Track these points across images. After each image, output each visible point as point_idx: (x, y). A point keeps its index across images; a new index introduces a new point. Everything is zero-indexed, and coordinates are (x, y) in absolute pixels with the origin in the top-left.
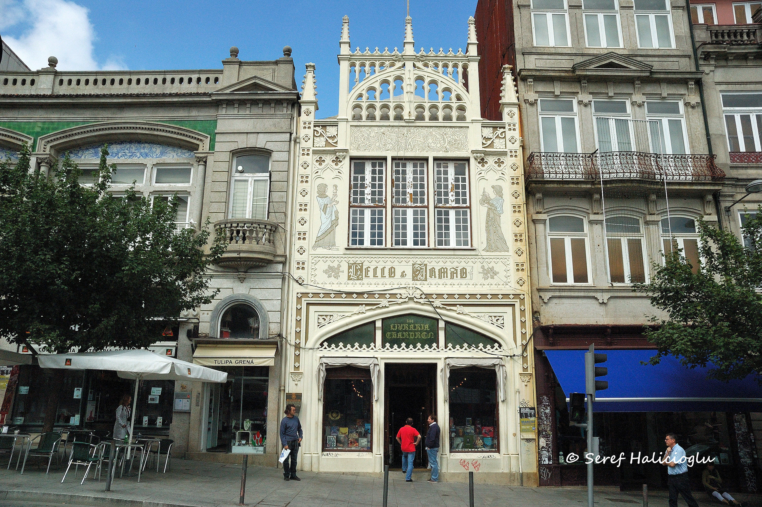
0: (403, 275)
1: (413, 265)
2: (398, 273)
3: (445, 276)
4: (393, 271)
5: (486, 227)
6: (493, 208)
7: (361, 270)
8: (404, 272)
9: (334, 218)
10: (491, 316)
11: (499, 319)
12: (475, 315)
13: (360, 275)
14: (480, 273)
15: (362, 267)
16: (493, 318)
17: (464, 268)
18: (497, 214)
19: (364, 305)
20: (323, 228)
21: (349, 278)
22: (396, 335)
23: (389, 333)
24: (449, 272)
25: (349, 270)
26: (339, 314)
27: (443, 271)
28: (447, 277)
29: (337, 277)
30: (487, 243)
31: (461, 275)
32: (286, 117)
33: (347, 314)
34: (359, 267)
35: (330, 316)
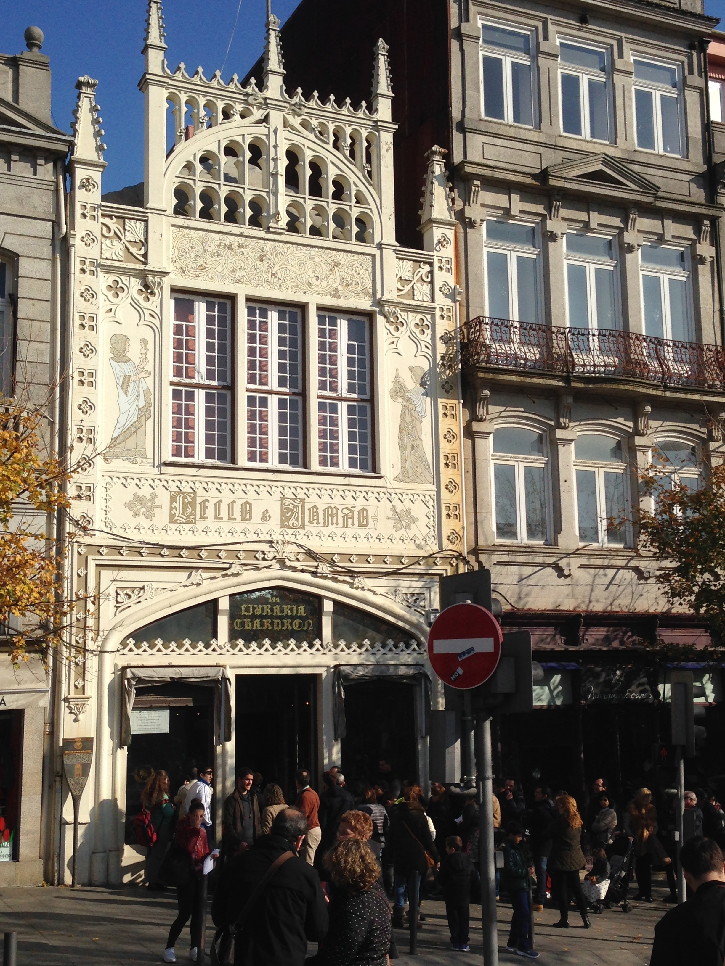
0: (265, 517)
1: (282, 499)
2: (257, 514)
3: (335, 522)
4: (248, 509)
5: (400, 439)
6: (411, 406)
7: (193, 504)
8: (267, 511)
9: (142, 403)
10: (406, 594)
11: (417, 599)
12: (382, 591)
13: (191, 514)
14: (389, 518)
15: (194, 499)
16: (409, 596)
17: (364, 509)
18: (416, 416)
19: (200, 571)
20: (122, 421)
21: (172, 520)
22: (250, 624)
23: (239, 621)
24: (340, 515)
25: (171, 503)
26: (155, 585)
27: (330, 512)
28: (337, 524)
29: (150, 516)
30: (402, 467)
31: (359, 521)
32: (44, 187)
34: (190, 500)
35: (140, 589)
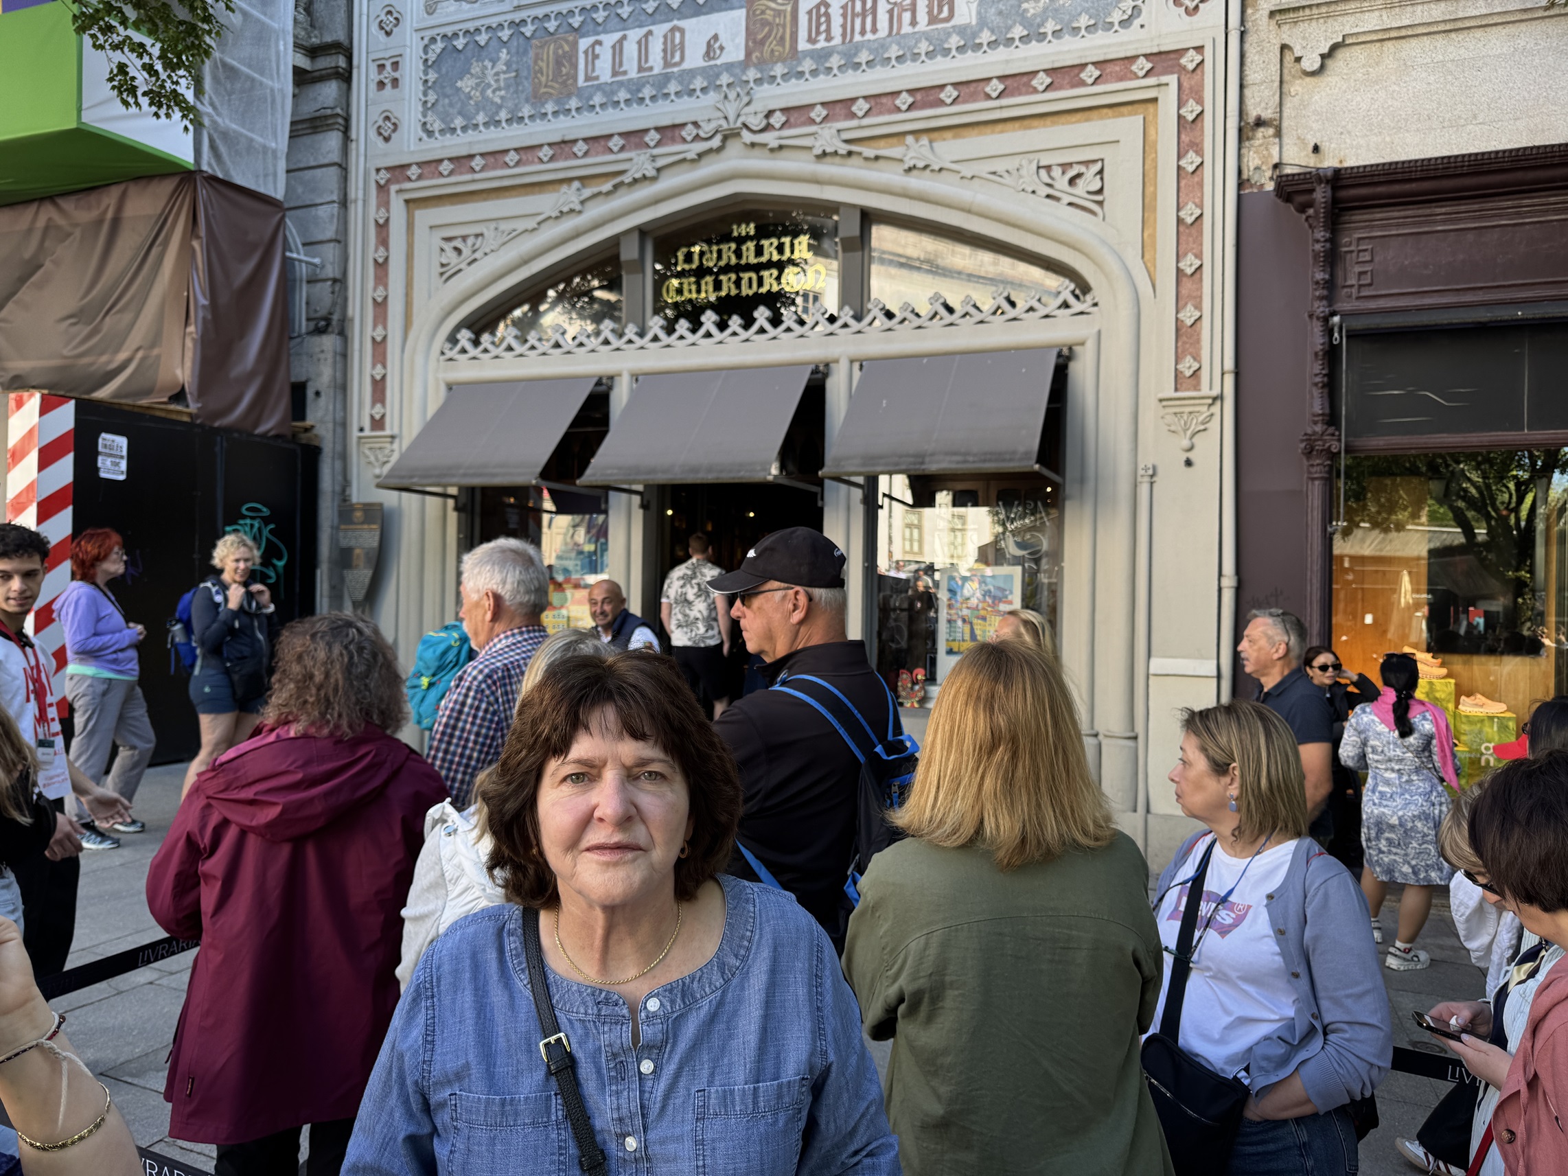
0: (713, 50)
1: (750, 3)
2: (695, 49)
3: (868, 27)
4: (677, 41)
8: (716, 37)
10: (1048, 168)
11: (1079, 175)
12: (983, 168)
13: (568, 77)
15: (574, 45)
16: (1057, 172)
19: (576, 184)
21: (536, 96)
22: (694, 287)
23: (672, 283)
25: (534, 63)
26: (500, 226)
27: (859, 8)
31: (930, 13)
33: (521, 225)
34: (567, 48)
35: (477, 236)
